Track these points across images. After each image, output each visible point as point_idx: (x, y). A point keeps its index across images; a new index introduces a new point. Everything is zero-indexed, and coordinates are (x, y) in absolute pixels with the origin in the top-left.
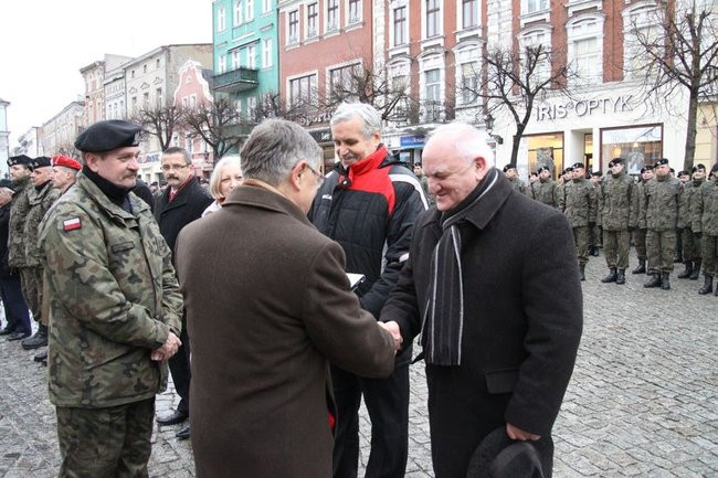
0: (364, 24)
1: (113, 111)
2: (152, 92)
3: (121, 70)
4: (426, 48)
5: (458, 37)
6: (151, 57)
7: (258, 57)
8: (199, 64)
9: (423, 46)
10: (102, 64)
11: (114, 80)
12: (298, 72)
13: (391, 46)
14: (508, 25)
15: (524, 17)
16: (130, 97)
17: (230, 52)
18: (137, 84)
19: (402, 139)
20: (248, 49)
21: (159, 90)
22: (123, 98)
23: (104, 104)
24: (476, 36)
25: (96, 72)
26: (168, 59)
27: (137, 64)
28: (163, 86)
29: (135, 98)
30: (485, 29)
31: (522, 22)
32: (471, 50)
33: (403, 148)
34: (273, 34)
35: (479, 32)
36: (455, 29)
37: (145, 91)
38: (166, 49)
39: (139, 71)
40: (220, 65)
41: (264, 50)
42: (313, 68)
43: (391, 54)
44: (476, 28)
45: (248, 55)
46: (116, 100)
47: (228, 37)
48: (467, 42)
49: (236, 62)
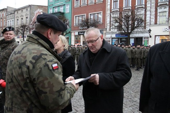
0: (103, 2)
1: (10, 23)
2: (24, 18)
3: (13, 11)
4: (125, 10)
5: (136, 7)
6: (24, 8)
7: (64, 9)
8: (42, 10)
9: (124, 9)
10: (6, 9)
11: (10, 14)
12: (79, 14)
13: (112, 9)
14: (153, 5)
15: (160, 3)
16: (16, 19)
17: (54, 8)
18: (19, 15)
19: (116, 35)
20: (60, 7)
21: (27, 18)
22: (13, 19)
23: (6, 21)
24: (143, 7)
25: (4, 11)
26: (31, 9)
27: (19, 10)
28: (29, 16)
29: (18, 20)
30: (146, 5)
31: (159, 4)
32: (141, 11)
33: (116, 37)
34: (70, 3)
35: (144, 6)
36: (135, 5)
37: (22, 18)
38: (30, 6)
39: (20, 12)
40: (50, 11)
41: (66, 7)
42: (84, 13)
43: (112, 11)
44: (143, 5)
45: (60, 9)
46: (11, 20)
47: (53, 3)
48: (140, 9)
49: (56, 10)
